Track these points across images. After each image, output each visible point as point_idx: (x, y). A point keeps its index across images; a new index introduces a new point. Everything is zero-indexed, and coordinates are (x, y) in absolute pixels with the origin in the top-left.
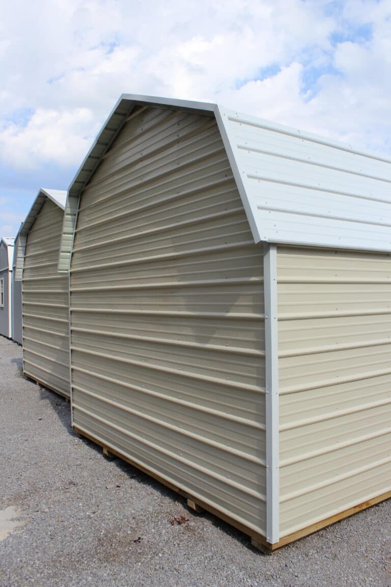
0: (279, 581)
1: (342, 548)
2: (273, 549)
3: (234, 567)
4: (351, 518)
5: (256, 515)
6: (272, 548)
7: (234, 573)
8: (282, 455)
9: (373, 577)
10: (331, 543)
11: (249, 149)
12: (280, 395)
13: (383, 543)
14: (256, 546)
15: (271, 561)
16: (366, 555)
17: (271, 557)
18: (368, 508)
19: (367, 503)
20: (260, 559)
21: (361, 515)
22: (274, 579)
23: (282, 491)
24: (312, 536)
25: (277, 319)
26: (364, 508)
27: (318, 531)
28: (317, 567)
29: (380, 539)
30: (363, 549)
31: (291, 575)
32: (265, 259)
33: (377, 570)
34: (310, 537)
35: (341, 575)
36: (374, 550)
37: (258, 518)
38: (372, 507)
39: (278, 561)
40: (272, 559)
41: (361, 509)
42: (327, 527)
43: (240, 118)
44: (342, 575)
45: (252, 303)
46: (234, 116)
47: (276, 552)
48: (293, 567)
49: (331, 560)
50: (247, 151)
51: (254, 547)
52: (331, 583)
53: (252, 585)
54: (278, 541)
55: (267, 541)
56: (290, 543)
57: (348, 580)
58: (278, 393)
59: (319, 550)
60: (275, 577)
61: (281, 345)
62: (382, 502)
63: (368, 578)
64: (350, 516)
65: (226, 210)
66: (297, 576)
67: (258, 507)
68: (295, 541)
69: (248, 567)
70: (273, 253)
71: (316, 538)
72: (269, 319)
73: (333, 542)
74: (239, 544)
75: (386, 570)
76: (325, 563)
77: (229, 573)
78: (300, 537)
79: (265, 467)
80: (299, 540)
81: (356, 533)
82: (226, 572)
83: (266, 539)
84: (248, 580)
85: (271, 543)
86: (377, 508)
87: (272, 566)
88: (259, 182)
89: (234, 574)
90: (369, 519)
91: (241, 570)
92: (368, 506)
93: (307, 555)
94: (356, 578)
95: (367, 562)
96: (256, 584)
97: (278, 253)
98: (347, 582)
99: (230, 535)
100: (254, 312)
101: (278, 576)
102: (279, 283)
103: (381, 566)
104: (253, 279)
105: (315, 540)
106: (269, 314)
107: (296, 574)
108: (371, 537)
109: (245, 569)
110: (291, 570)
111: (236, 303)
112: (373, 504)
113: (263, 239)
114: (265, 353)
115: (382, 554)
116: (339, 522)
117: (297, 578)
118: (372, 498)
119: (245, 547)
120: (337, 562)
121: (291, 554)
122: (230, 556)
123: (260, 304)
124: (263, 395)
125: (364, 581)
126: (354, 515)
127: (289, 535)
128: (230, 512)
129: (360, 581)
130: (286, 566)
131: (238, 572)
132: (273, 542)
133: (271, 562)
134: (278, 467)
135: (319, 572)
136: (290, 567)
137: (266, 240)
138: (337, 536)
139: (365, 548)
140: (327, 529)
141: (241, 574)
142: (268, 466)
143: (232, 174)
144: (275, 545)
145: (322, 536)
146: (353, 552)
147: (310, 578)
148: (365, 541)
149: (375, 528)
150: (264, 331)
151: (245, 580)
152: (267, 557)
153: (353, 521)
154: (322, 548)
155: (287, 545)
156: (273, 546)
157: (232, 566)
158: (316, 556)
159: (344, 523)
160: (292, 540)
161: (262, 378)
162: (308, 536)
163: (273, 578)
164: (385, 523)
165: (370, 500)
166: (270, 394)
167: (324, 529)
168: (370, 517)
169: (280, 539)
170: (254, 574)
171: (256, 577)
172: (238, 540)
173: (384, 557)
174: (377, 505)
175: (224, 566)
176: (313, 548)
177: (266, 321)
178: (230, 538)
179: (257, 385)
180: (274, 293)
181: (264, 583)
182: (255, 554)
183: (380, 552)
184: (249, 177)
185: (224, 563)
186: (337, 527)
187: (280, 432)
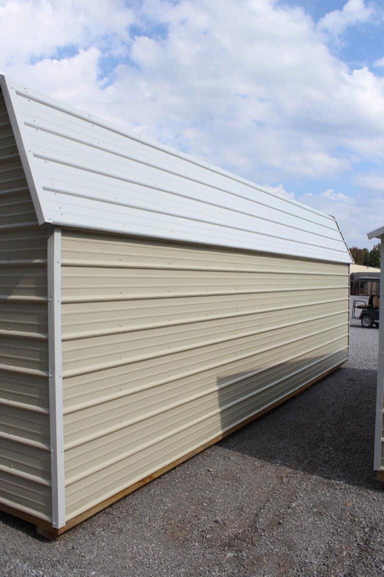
0: (66, 564)
1: (128, 522)
2: (60, 533)
3: (18, 560)
4: (135, 493)
5: (42, 502)
6: (58, 533)
7: (18, 566)
8: (66, 438)
9: (155, 543)
10: (117, 519)
11: (38, 128)
12: (63, 379)
13: (165, 511)
14: (41, 533)
15: (58, 546)
16: (149, 524)
17: (57, 543)
18: (152, 481)
19: (150, 476)
20: (46, 546)
21: (145, 489)
22: (60, 564)
23: (68, 474)
24: (99, 515)
25: (60, 302)
26: (147, 481)
27: (104, 509)
28: (103, 544)
29: (162, 507)
30: (147, 519)
31: (77, 557)
32: (49, 241)
33: (159, 536)
34: (97, 516)
35: (126, 546)
36: (156, 518)
37: (43, 504)
38: (155, 479)
39: (65, 545)
40: (58, 545)
41: (145, 483)
42: (113, 504)
43: (29, 94)
44: (128, 547)
45: (34, 286)
46: (23, 91)
47: (63, 536)
48: (80, 548)
49: (118, 535)
50: (35, 129)
51: (39, 535)
52: (117, 556)
53: (37, 574)
54: (64, 525)
55: (53, 526)
56: (77, 525)
57: (133, 550)
58: (62, 376)
59: (105, 527)
60: (61, 562)
61: (64, 328)
62: (164, 474)
63: (151, 545)
64: (135, 491)
65: (10, 188)
66: (84, 556)
67: (43, 493)
68: (83, 522)
69: (33, 557)
70: (57, 236)
71: (103, 516)
72: (52, 302)
73: (119, 517)
74: (24, 535)
75: (167, 534)
76: (111, 539)
77: (12, 567)
78: (86, 518)
79: (49, 452)
80: (86, 521)
81: (140, 506)
82: (9, 567)
83: (51, 524)
84: (34, 571)
85: (57, 528)
86: (160, 480)
87: (58, 551)
88: (46, 162)
89: (17, 569)
90: (152, 492)
91: (25, 562)
92: (151, 479)
93: (94, 534)
94: (140, 547)
95: (150, 531)
96: (41, 573)
97: (62, 235)
98: (131, 553)
99: (13, 527)
100: (37, 295)
101: (64, 560)
102: (63, 265)
103: (163, 531)
104: (37, 261)
105: (102, 519)
106: (52, 297)
107: (83, 555)
108: (155, 508)
109: (30, 559)
110: (78, 552)
111: (19, 286)
112: (156, 477)
113: (47, 220)
114: (48, 336)
115: (163, 521)
116: (125, 497)
117: (83, 558)
118: (154, 471)
119: (30, 537)
120: (122, 536)
121: (78, 535)
122: (13, 550)
123: (44, 286)
124: (46, 379)
125: (148, 548)
126: (138, 489)
127: (75, 518)
128: (13, 503)
129: (144, 549)
130: (73, 548)
131: (22, 565)
132: (60, 527)
133: (57, 548)
134: (63, 451)
135: (105, 548)
136: (77, 549)
137: (51, 221)
138: (123, 511)
139: (148, 517)
140: (114, 506)
141: (25, 565)
142: (52, 451)
143: (17, 152)
144: (62, 530)
145: (109, 513)
146: (137, 524)
147: (97, 555)
148: (148, 512)
149: (157, 499)
150: (47, 314)
151: (30, 571)
152: (54, 543)
153: (138, 495)
154: (109, 524)
155: (74, 527)
156: (59, 531)
157: (16, 560)
158: (103, 533)
159: (129, 499)
160: (78, 522)
161: (46, 362)
162: (95, 515)
163: (59, 562)
164: (167, 492)
165: (153, 474)
166: (53, 378)
167: (110, 506)
168: (154, 490)
169: (66, 522)
170: (40, 563)
171: (41, 566)
172: (22, 531)
173: (165, 524)
174: (159, 477)
175: (6, 562)
176: (99, 526)
177: (49, 303)
178: (14, 530)
179: (40, 369)
180: (58, 275)
181: (50, 570)
182: (41, 543)
183: (162, 519)
184: (35, 156)
185: (7, 558)
186: (122, 503)
187: (64, 415)
